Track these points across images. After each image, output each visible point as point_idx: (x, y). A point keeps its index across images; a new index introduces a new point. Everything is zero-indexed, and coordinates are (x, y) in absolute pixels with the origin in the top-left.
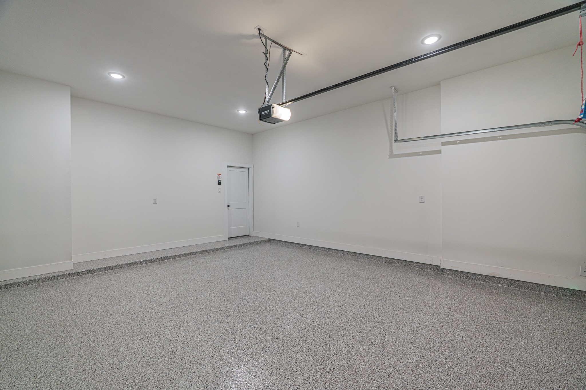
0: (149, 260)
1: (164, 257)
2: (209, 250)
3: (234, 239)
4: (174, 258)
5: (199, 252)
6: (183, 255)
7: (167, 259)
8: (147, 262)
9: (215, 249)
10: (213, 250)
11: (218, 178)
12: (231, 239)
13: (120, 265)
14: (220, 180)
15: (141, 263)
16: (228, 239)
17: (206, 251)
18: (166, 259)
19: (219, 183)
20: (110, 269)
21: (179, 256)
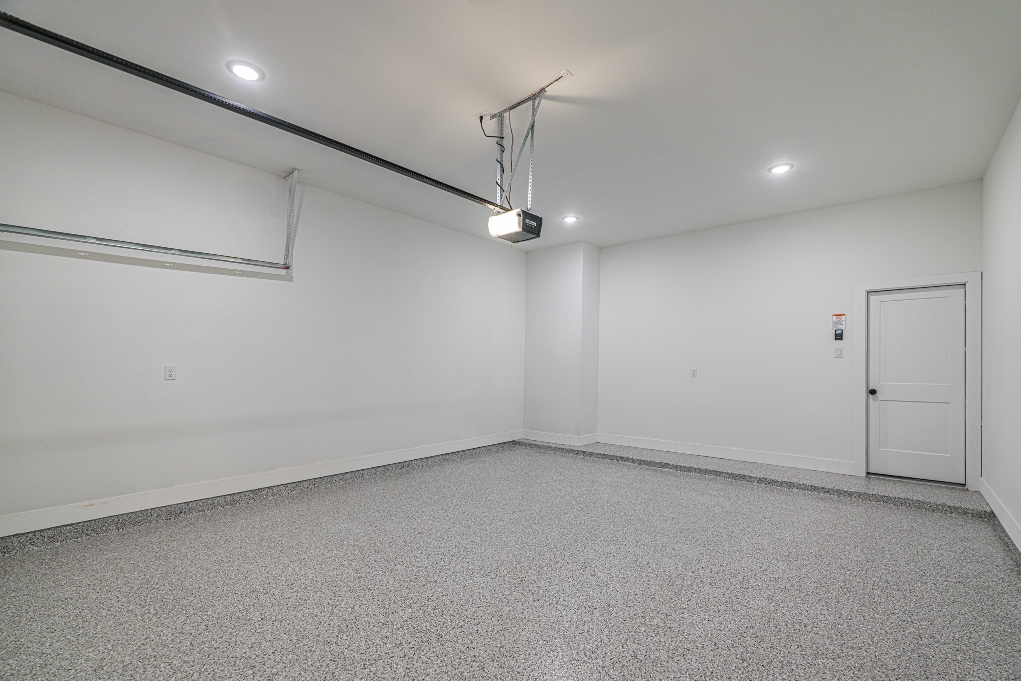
0: (645, 461)
1: (665, 464)
2: (750, 477)
3: (889, 480)
4: (680, 470)
5: (727, 473)
6: (695, 469)
7: (669, 468)
8: (641, 462)
9: (766, 480)
10: (760, 480)
11: (835, 324)
12: (882, 477)
13: (610, 456)
14: (842, 327)
15: (633, 461)
16: (864, 475)
17: (744, 477)
18: (667, 467)
19: (839, 336)
20: (600, 457)
21: (689, 469)
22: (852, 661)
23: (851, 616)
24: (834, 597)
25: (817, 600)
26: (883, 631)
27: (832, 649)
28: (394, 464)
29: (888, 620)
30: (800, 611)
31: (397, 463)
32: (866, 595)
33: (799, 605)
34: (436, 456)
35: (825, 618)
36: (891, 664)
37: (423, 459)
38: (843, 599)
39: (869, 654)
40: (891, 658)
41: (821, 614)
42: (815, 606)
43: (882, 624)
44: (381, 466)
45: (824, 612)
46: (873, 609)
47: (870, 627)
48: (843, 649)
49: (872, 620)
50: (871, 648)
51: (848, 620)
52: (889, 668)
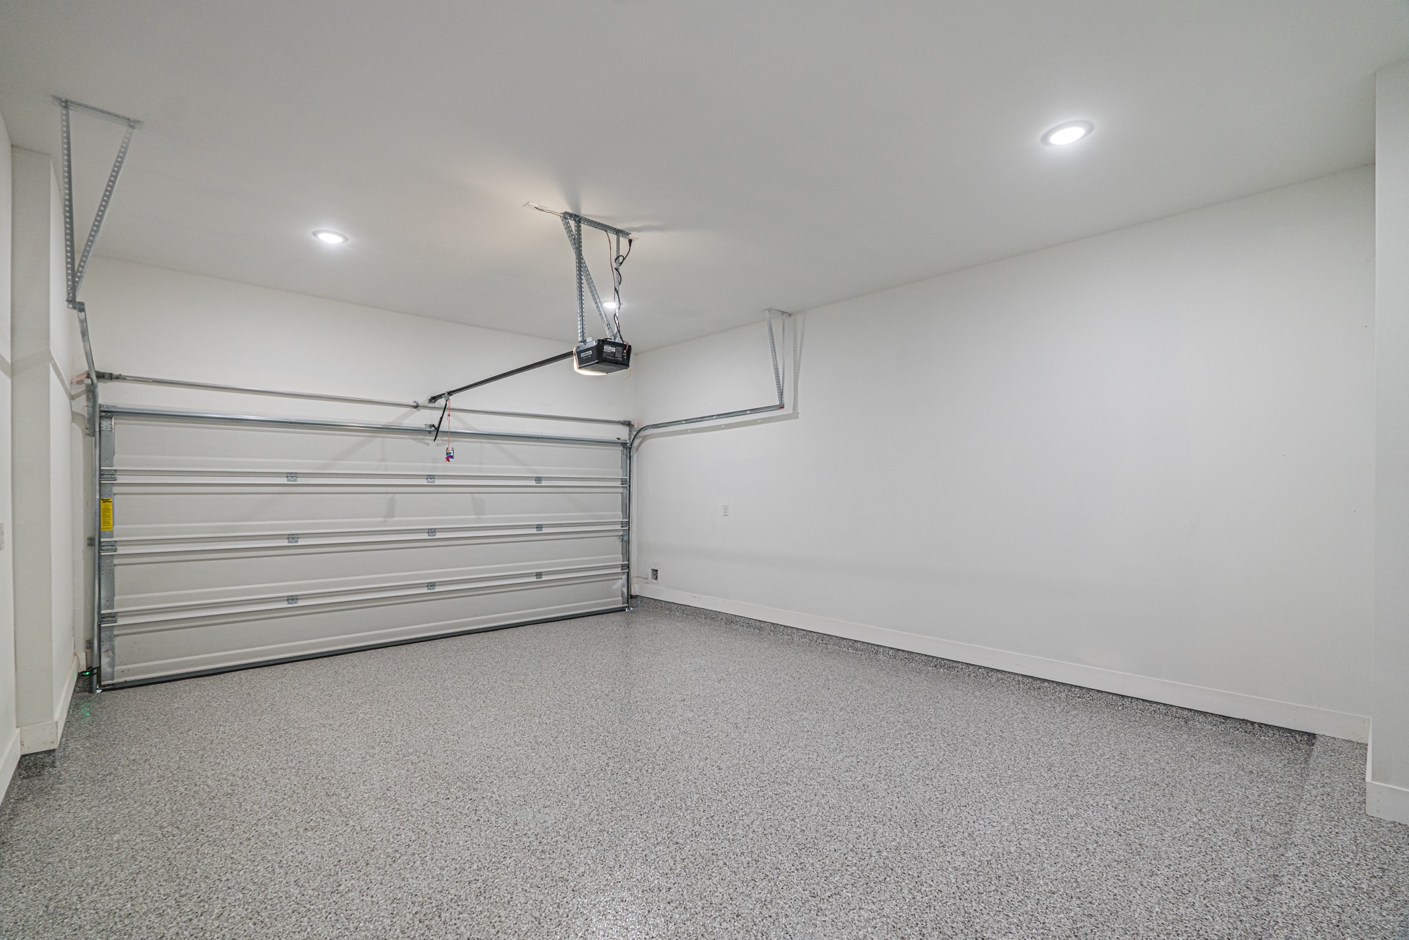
22: (243, 828)
23: (270, 873)
24: (307, 885)
25: (322, 866)
26: (224, 878)
27: (267, 827)
28: (925, 655)
29: (224, 900)
30: (325, 839)
31: (929, 656)
32: (269, 925)
33: (332, 845)
34: (1009, 673)
35: (294, 850)
36: (206, 849)
37: (980, 667)
38: (295, 891)
39: (230, 843)
40: (208, 854)
41: (302, 852)
42: (317, 857)
43: (229, 888)
44: (903, 651)
45: (301, 856)
46: (249, 903)
47: (242, 873)
48: (257, 833)
49: (242, 885)
50: (231, 851)
51: (270, 864)
52: (207, 845)
